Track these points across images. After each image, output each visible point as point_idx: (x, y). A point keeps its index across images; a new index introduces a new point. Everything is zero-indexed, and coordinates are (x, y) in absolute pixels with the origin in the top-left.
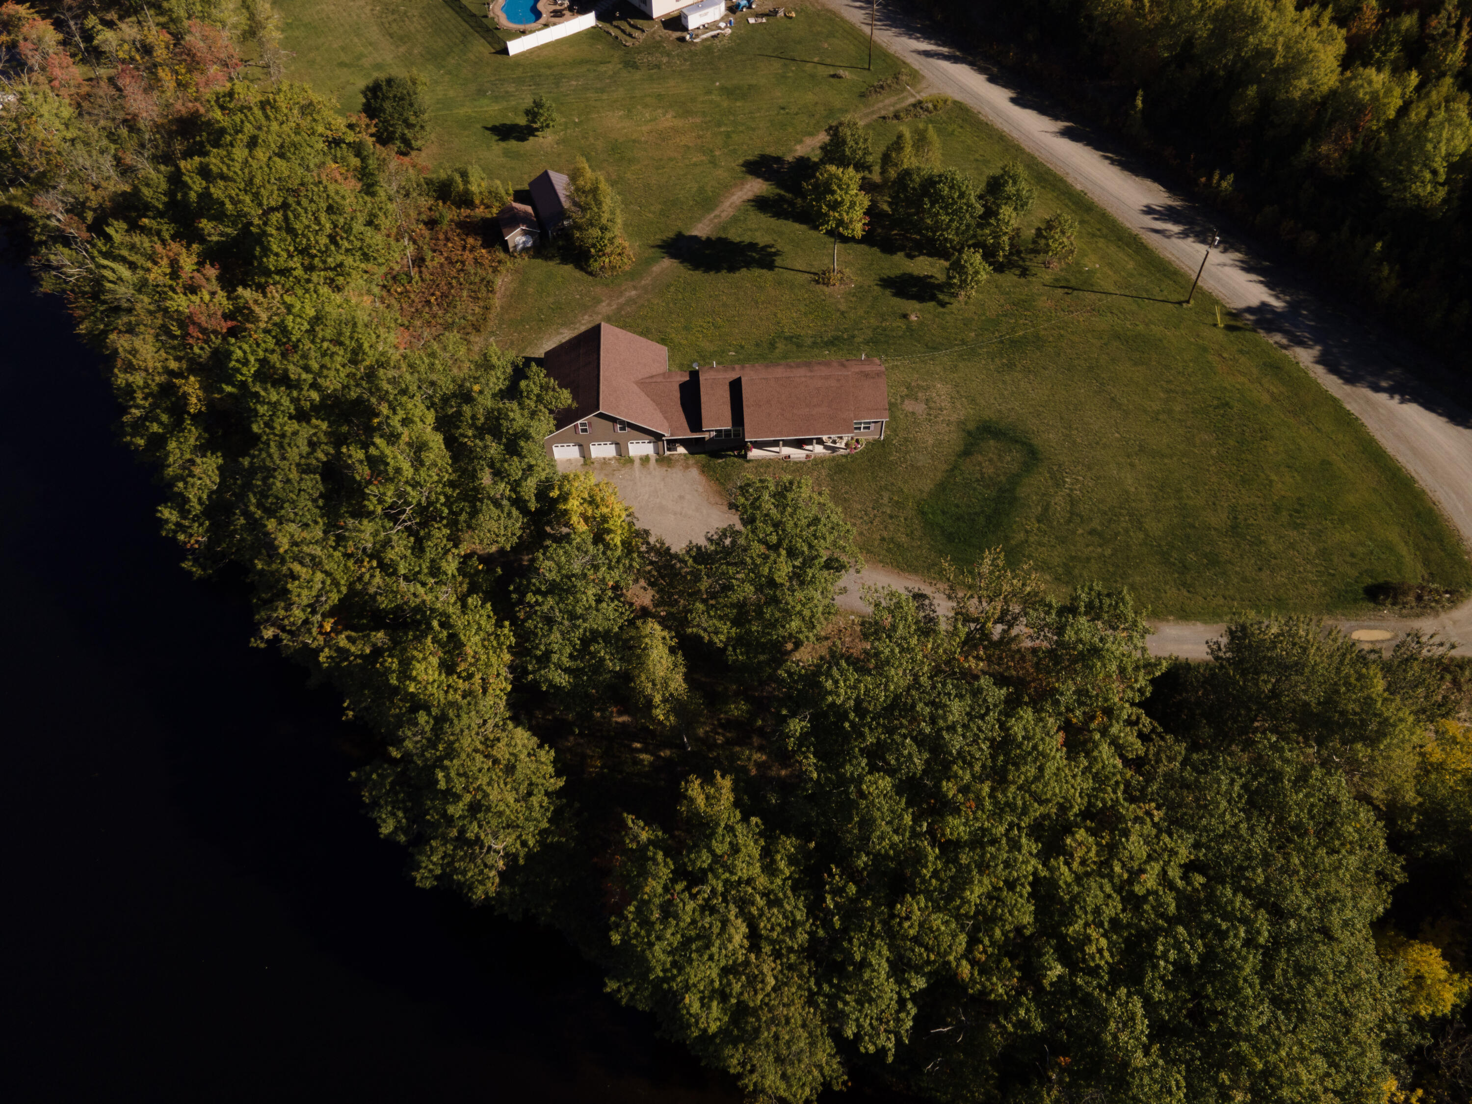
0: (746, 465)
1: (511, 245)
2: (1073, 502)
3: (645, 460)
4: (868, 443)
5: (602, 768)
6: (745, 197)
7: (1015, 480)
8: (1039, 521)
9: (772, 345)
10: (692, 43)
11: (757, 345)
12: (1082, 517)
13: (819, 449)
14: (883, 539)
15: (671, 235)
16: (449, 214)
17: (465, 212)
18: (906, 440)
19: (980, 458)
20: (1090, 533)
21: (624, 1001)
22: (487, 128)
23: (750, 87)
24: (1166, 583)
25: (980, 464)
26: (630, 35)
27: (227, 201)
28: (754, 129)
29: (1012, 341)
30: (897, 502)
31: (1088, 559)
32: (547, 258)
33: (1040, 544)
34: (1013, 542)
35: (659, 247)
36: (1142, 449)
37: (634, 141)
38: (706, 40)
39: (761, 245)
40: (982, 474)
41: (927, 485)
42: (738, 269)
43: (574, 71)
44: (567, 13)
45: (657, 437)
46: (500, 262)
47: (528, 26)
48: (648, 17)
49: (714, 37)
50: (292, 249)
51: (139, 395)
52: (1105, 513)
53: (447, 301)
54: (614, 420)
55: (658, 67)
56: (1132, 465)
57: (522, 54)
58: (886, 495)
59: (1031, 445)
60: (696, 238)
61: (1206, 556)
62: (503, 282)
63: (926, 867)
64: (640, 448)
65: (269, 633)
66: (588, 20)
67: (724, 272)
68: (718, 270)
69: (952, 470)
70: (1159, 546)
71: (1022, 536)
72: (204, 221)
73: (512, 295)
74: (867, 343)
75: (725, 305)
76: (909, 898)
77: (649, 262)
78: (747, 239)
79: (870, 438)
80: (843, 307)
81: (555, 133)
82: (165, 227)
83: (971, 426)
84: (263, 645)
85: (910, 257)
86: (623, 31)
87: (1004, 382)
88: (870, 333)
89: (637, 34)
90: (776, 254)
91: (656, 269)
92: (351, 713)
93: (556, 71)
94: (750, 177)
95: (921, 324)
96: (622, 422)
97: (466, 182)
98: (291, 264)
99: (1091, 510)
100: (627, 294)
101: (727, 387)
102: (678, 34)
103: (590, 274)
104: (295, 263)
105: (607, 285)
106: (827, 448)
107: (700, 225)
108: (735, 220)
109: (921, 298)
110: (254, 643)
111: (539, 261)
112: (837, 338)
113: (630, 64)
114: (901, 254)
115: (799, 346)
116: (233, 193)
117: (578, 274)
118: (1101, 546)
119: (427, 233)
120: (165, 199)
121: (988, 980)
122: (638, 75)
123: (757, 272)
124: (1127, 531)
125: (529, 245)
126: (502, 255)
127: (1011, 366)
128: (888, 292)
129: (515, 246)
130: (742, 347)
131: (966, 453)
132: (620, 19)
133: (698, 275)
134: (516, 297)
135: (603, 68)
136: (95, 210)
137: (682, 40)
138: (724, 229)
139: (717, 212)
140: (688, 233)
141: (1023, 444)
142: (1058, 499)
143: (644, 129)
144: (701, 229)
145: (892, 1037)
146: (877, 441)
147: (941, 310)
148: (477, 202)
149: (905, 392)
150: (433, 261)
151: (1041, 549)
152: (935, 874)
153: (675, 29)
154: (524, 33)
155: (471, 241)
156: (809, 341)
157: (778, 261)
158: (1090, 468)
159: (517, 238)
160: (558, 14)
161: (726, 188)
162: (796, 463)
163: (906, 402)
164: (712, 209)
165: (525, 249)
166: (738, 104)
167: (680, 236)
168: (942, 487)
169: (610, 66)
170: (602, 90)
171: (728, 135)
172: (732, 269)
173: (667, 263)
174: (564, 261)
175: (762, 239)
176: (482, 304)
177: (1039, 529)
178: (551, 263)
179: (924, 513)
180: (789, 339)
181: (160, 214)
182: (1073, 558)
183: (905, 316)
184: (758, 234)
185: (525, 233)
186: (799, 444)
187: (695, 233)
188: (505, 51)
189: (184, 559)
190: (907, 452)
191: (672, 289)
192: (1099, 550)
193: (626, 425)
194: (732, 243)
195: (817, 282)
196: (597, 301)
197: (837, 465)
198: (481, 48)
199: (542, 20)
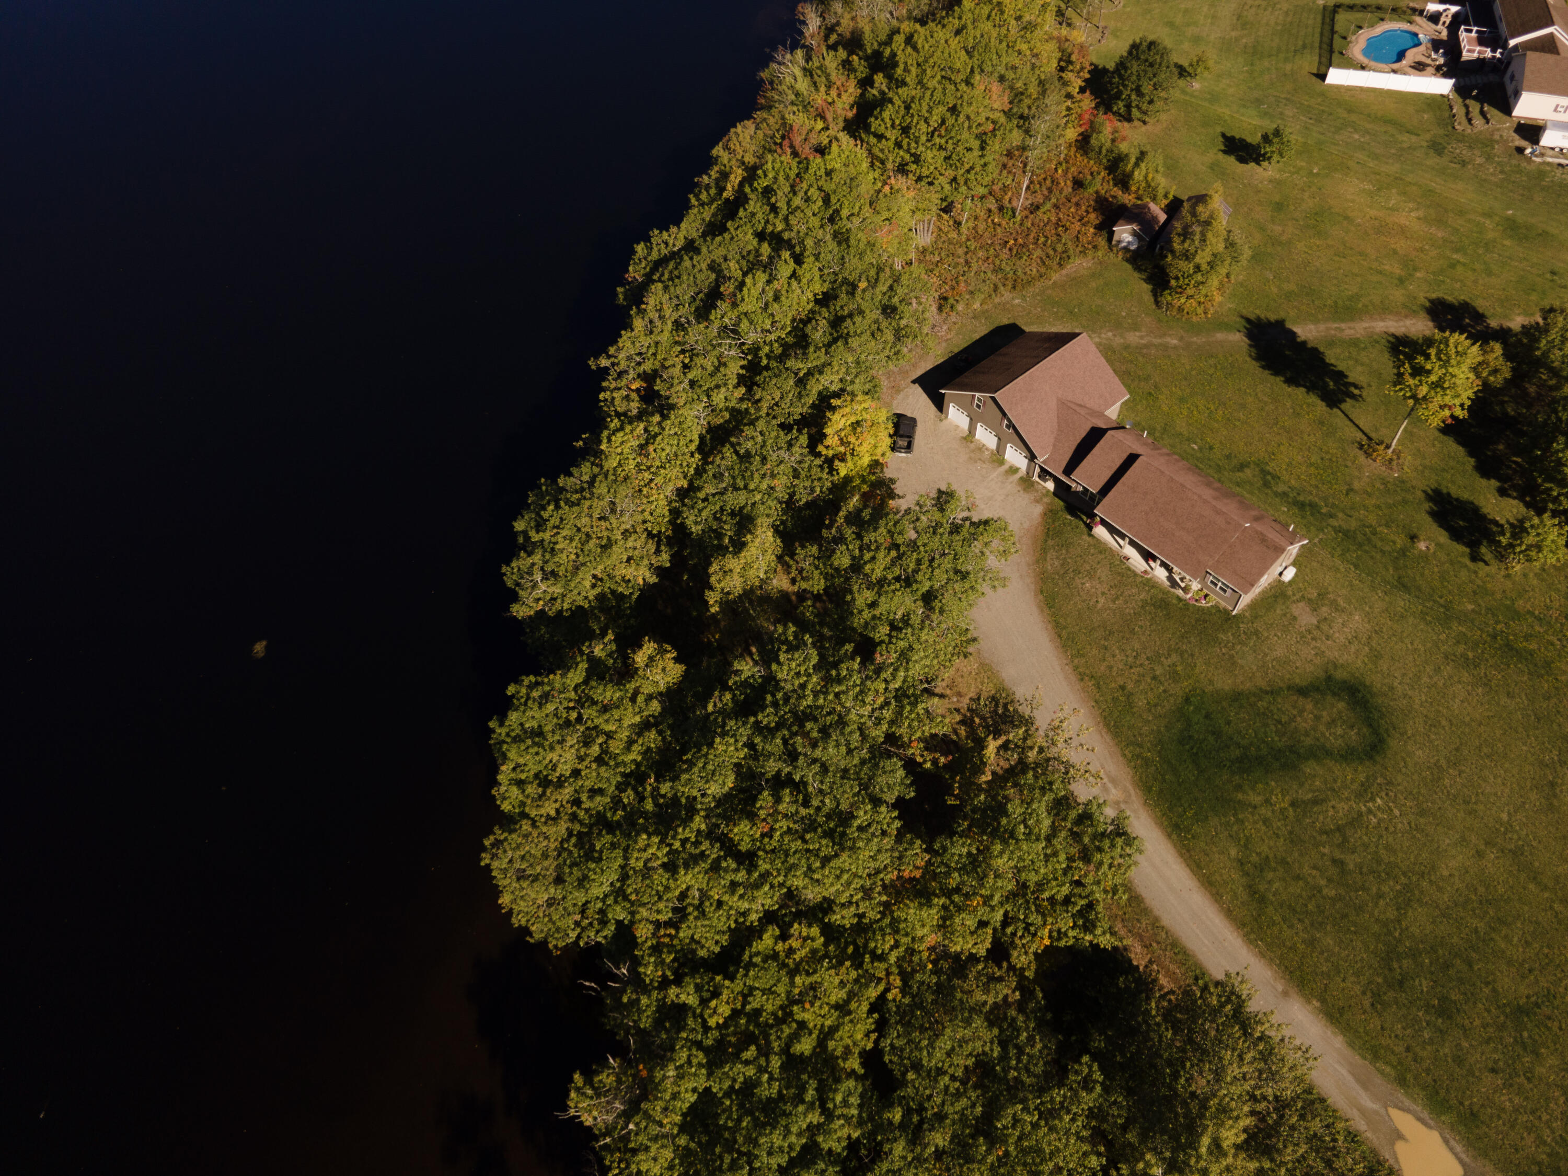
0: (1085, 537)
1: (1116, 238)
2: (1356, 820)
3: (1013, 470)
4: (1216, 607)
5: (716, 640)
6: (1392, 330)
7: (1319, 753)
8: (1293, 804)
9: (1242, 467)
10: (1529, 160)
11: (1228, 457)
12: (1345, 840)
13: (1161, 574)
14: (1123, 688)
15: (1273, 317)
16: (1101, 184)
17: (1116, 191)
18: (1256, 633)
19: (1309, 706)
20: (1334, 861)
21: (492, 742)
22: (1223, 135)
23: (1544, 234)
24: (1357, 974)
25: (1301, 711)
26: (1470, 121)
27: (902, 66)
28: (1489, 273)
29: (1508, 646)
30: (1176, 672)
31: (1298, 878)
32: (1138, 269)
33: (1266, 821)
34: (1240, 796)
35: (1248, 320)
36: (1516, 853)
37: (1347, 218)
38: (1549, 164)
39: (1350, 380)
40: (1293, 719)
41: (1224, 683)
42: (1298, 385)
43: (1368, 126)
44: (1430, 70)
45: (1032, 457)
46: (1095, 247)
47: (1373, 64)
48: (1507, 109)
49: (1560, 165)
50: (897, 122)
51: (716, 168)
52: (1379, 862)
53: (1018, 252)
54: (1004, 414)
55: (1464, 164)
56: (1480, 854)
57: (1339, 87)
58: (1174, 658)
59: (1382, 741)
60: (1294, 334)
61: (1444, 999)
62: (1079, 265)
63: (684, 829)
64: (1015, 457)
65: (604, 362)
66: (1443, 86)
67: (1279, 380)
68: (1276, 373)
69: (1267, 693)
70: (1399, 941)
71: (1256, 799)
72: (881, 75)
73: (1074, 279)
74: (1338, 530)
75: (1243, 406)
76: (656, 840)
77: (1221, 325)
78: (1341, 367)
79: (1223, 604)
80: (1356, 485)
81: (1280, 171)
82: (862, 68)
83: (1340, 675)
84: (593, 367)
85: (1502, 492)
86: (1467, 113)
87: (1438, 670)
88: (1353, 524)
89: (1478, 122)
90: (1353, 397)
91: (1220, 336)
92: (581, 443)
93: (1353, 117)
94: (1423, 314)
95: (1424, 557)
96: (1009, 420)
97: (1137, 165)
98: (888, 135)
99: (1366, 846)
100: (1168, 339)
101: (1125, 456)
102: (1523, 143)
103: (1157, 302)
104: (892, 135)
105: (1160, 321)
106: (1170, 578)
107: (1312, 327)
108: (1354, 343)
109: (1456, 535)
110: (591, 362)
111: (1129, 267)
112: (1312, 505)
113: (1437, 148)
114: (1494, 483)
115: (1266, 484)
116: (910, 62)
117: (1148, 298)
118: (1330, 880)
119: (1068, 190)
120: (876, 46)
121: (650, 955)
122: (1433, 160)
123: (1313, 399)
124: (1380, 896)
125: (1133, 247)
126: (1102, 242)
127: (1467, 663)
128: (1427, 506)
129: (1119, 242)
130: (1211, 448)
131: (1302, 692)
132: (1476, 98)
133: (1253, 366)
134: (1076, 281)
135: (1405, 137)
136: (839, 35)
137: (1520, 150)
138: (1331, 343)
139: (1343, 326)
140: (1289, 325)
141: (1376, 732)
142: (1343, 807)
143: (1373, 213)
144: (1306, 331)
145: (578, 930)
146: (1227, 612)
147: (1467, 561)
148: (1133, 188)
149: (1314, 594)
150: (1046, 214)
151: (1260, 825)
152: (684, 842)
153: (1525, 138)
154: (1363, 68)
155: (1092, 216)
156: (1281, 488)
157: (1348, 405)
158: (1422, 813)
159: (1125, 234)
160: (1419, 67)
161: (1384, 310)
162: (1129, 569)
163: (1301, 604)
164: (1343, 321)
165: (1126, 249)
166: (1507, 242)
167: (1280, 324)
168: (1236, 697)
169: (1414, 138)
170: (1376, 157)
171: (1453, 266)
172: (1290, 381)
173: (1238, 339)
174: (1148, 280)
175: (1356, 374)
176: (1043, 270)
177: (1282, 810)
178: (1136, 275)
179: (1187, 700)
180: (1264, 472)
181: (867, 58)
182: (1283, 862)
183: (1413, 538)
184: (1359, 369)
185: (1134, 234)
186: (1148, 556)
187: (1298, 330)
188: (1323, 77)
189: (623, 285)
190: (1243, 643)
191: (1212, 361)
192: (1323, 882)
193: (1011, 425)
194: (1323, 361)
195: (1361, 447)
196: (1135, 327)
197: (1162, 600)
198: (1309, 62)
199: (1396, 66)
